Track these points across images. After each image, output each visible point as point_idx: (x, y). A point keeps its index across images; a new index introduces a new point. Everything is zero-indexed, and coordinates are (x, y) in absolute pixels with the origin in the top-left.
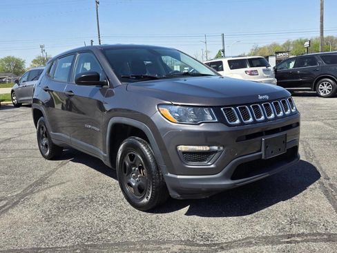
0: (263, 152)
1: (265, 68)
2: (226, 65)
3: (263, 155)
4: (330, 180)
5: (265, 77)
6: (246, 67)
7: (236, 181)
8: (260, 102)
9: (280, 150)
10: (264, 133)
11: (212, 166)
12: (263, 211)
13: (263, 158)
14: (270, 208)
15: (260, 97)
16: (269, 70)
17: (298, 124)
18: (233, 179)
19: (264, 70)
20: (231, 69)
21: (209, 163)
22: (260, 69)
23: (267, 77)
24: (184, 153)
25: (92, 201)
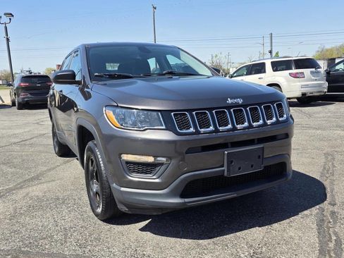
0: (225, 168)
1: (314, 70)
2: (269, 67)
3: (226, 171)
4: (336, 207)
5: (313, 80)
6: (291, 69)
7: (187, 200)
8: (229, 107)
9: (252, 166)
10: (230, 145)
11: (157, 181)
12: (227, 236)
13: (226, 174)
14: (238, 234)
15: (230, 101)
16: (319, 72)
17: (287, 136)
18: (182, 196)
19: (312, 72)
20: (274, 71)
21: (154, 177)
22: (307, 72)
23: (316, 80)
24: (128, 163)
25: (63, 202)
